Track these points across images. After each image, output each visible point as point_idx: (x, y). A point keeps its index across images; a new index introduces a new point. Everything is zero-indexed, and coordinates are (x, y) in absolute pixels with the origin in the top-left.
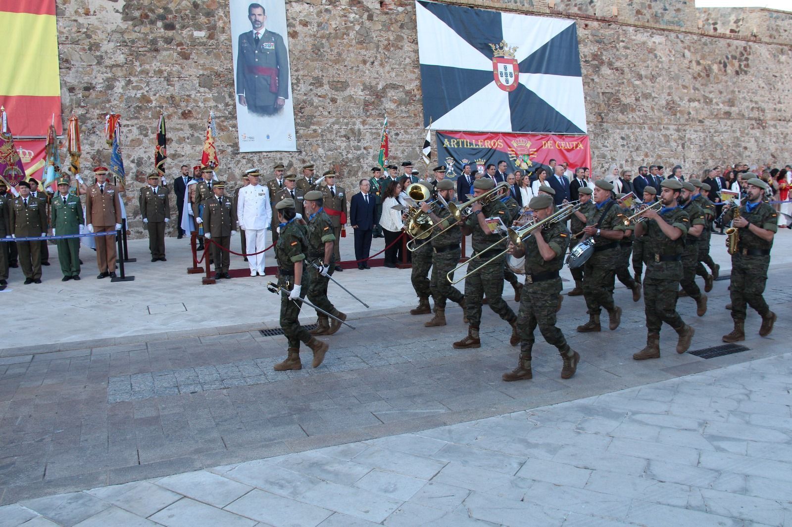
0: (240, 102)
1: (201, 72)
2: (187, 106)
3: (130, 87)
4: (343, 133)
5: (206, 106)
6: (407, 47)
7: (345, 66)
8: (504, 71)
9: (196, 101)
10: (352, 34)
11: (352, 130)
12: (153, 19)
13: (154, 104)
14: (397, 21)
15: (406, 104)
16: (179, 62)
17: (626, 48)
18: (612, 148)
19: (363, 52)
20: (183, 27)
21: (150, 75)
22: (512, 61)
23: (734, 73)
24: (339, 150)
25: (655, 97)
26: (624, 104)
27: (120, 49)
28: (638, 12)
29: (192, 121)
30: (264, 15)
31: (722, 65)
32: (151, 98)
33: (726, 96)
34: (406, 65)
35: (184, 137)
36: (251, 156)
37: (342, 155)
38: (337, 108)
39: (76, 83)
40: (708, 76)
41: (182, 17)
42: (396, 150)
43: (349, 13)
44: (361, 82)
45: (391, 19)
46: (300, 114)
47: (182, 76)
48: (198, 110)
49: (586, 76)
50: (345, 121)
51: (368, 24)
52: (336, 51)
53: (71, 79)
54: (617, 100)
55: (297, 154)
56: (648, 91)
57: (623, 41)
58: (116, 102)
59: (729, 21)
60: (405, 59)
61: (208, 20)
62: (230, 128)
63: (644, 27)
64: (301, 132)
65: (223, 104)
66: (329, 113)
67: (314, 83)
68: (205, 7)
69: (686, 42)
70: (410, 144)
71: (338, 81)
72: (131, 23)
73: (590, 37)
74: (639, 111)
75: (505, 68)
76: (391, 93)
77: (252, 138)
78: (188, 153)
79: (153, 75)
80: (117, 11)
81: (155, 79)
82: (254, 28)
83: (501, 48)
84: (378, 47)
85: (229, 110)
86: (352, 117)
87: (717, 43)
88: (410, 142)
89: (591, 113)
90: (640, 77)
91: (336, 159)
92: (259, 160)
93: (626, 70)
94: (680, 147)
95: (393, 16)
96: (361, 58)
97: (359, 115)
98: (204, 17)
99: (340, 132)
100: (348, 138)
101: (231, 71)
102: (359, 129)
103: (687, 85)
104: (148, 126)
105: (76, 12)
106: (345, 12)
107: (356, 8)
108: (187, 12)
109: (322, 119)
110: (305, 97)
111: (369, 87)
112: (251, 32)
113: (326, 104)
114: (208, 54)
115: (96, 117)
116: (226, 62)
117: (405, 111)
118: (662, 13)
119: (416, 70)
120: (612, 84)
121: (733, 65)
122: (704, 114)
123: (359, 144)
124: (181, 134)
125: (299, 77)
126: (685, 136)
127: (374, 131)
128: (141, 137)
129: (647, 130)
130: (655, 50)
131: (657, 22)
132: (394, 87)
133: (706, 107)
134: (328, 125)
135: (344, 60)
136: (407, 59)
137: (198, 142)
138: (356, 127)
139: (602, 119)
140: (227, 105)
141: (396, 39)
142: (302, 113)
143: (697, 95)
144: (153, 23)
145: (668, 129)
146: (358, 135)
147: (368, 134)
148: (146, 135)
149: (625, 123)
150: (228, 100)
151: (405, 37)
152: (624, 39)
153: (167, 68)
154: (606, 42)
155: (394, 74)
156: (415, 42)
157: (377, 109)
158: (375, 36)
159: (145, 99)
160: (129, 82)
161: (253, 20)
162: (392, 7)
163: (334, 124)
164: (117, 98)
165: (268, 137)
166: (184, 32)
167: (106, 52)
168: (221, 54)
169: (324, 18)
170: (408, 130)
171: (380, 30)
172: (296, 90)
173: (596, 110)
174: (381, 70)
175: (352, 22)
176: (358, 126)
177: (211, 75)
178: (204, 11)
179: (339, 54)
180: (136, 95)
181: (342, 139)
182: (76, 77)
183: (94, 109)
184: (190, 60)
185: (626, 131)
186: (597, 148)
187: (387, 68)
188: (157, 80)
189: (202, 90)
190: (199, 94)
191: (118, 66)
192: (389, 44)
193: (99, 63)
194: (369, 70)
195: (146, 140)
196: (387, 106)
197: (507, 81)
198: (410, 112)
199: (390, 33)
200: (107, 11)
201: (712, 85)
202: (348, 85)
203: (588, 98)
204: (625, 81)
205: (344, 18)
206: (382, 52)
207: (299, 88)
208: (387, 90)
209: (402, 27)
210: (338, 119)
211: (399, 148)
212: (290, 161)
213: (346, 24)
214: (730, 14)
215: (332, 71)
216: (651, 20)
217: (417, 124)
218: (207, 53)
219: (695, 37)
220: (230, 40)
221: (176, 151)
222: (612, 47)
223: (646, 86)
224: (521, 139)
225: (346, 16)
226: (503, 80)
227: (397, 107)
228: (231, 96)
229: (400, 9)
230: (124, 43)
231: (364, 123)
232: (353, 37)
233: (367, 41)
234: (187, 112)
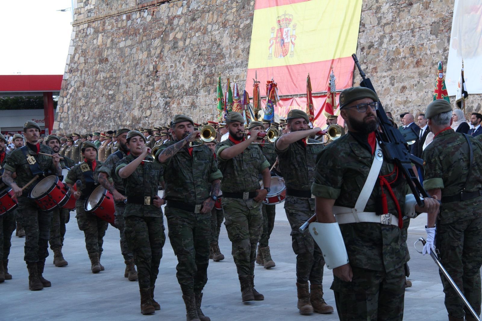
0: (453, 46)
1: (434, 20)
2: (420, 55)
3: (391, 42)
5: (432, 53)
9: (426, 49)
13: (401, 56)
16: (422, 13)
21: (403, 29)
27: (391, 8)
29: (421, 69)
32: (401, 50)
35: (414, 85)
39: (365, 43)
47: (422, 26)
48: (426, 57)
53: (363, 41)
58: (382, 57)
65: (442, 50)
77: (454, 82)
78: (414, 99)
79: (405, 29)
81: (405, 32)
85: (445, 55)
104: (395, 76)
115: (370, 71)
116: (451, 6)
124: (412, 82)
128: (391, 87)
137: (421, 88)
148: (393, 85)
153: (414, 20)
159: (397, 51)
160: (391, 38)
164: (383, 53)
167: (384, 13)
177: (440, 21)
180: (393, 48)
182: (366, 38)
184: (429, 9)
188: (407, 33)
189: (431, 37)
190: (429, 42)
191: (387, 24)
193: (379, 24)
195: (392, 89)
221: (407, 97)
228: (449, 40)
234: (419, 60)
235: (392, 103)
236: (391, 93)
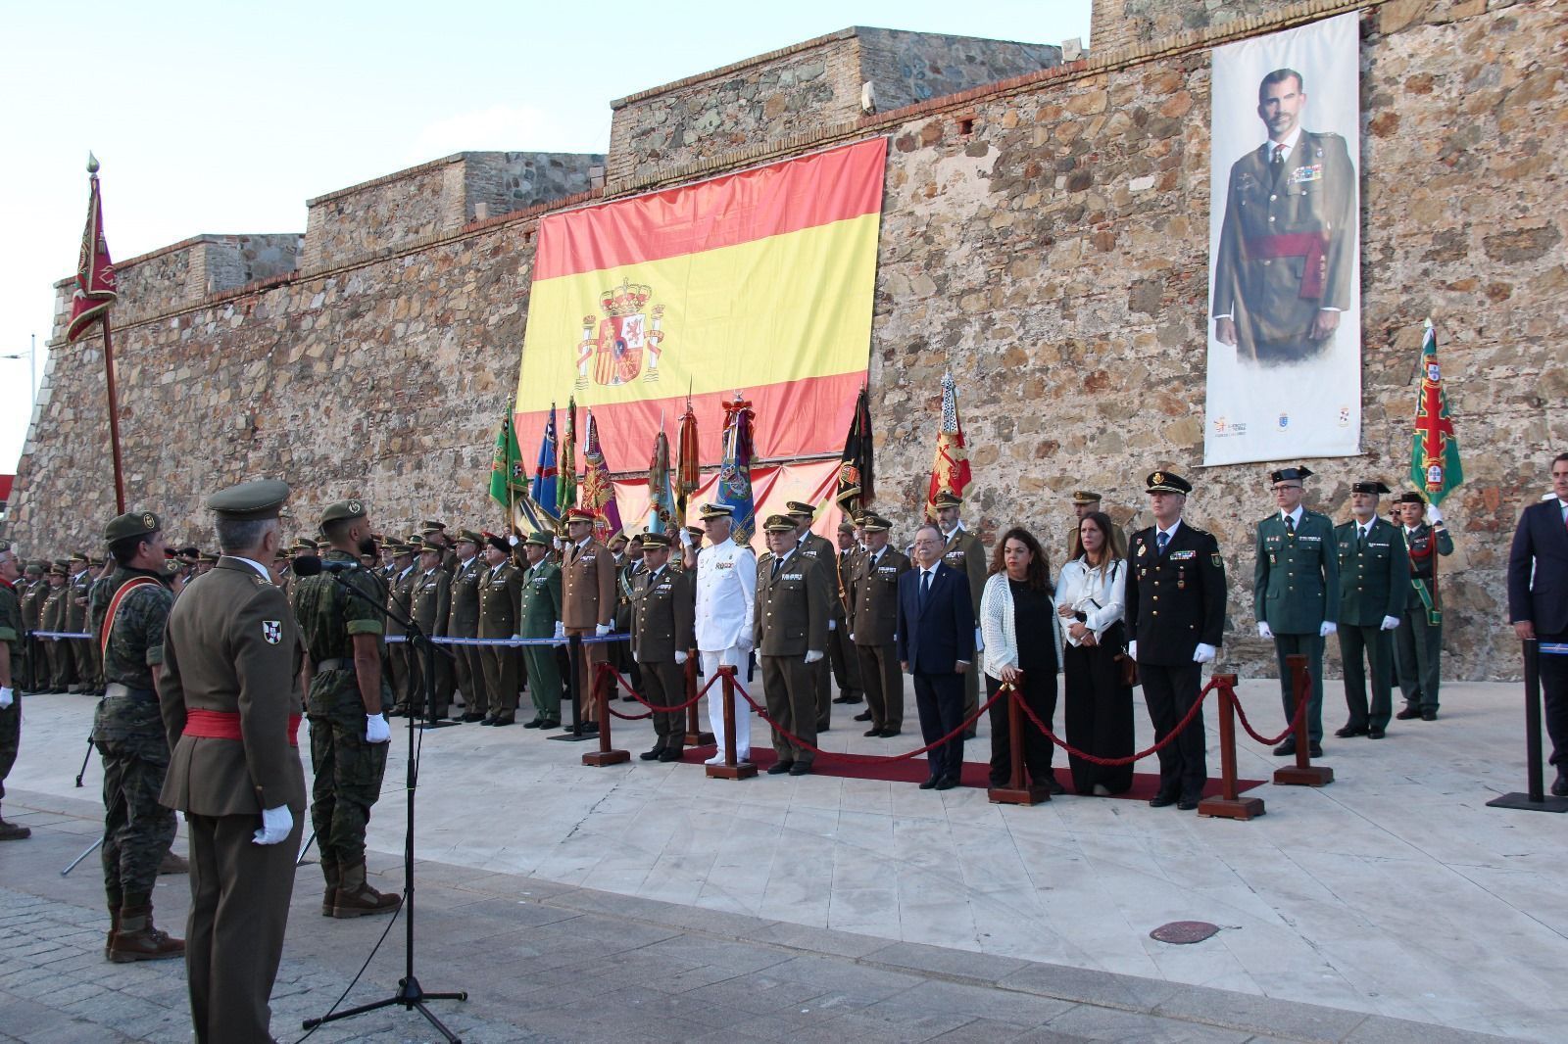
0: (1219, 337)
1: (1136, 275)
2: (1099, 362)
3: (989, 334)
4: (1521, 387)
5: (1141, 355)
7: (1551, 178)
9: (1118, 347)
12: (1048, 174)
13: (1030, 366)
16: (1091, 260)
20: (1110, 175)
21: (1029, 301)
24: (1502, 444)
27: (980, 255)
29: (1106, 397)
30: (1301, 93)
32: (1027, 352)
35: (1084, 437)
36: (1236, 473)
37: (1513, 458)
38: (1510, 313)
39: (897, 340)
41: (1107, 153)
46: (1386, 348)
47: (1095, 291)
48: (1122, 368)
50: (1535, 349)
52: (1521, 138)
53: (888, 335)
55: (1366, 461)
58: (960, 370)
61: (1165, 145)
62: (1191, 406)
64: (1384, 398)
65: (1179, 347)
66: (1480, 332)
67: (1438, 252)
68: (1160, 115)
71: (1521, 231)
72: (1004, 193)
77: (1239, 428)
78: (1088, 473)
79: (1035, 300)
80: (984, 175)
81: (1039, 307)
82: (1273, 135)
85: (1193, 360)
91: (1489, 470)
92: (1258, 483)
98: (1157, 141)
99: (1510, 386)
101: (1203, 259)
104: (1014, 416)
105: (914, 196)
108: (1120, 140)
109: (1455, 355)
110: (1404, 298)
112: (1264, 148)
113: (1474, 308)
114: (1157, 227)
115: (922, 405)
116: (1194, 240)
124: (1079, 430)
125: (1393, 243)
128: (998, 442)
134: (1473, 370)
137: (1115, 446)
140: (1189, 347)
142: (1391, 345)
144: (1048, 182)
148: (1008, 439)
150: (1193, 333)
153: (1065, 278)
159: (1016, 356)
160: (990, 322)
161: (1272, 115)
163: (1491, 363)
164: (963, 361)
165: (1283, 421)
166: (1110, 187)
167: (955, 266)
168: (1187, 222)
169: (1487, 52)
172: (1380, 280)
177: (1160, 278)
178: (1157, 127)
179: (1531, 146)
180: (998, 348)
181: (1518, 406)
182: (898, 327)
183: (921, 388)
184: (1116, 251)
188: (1042, 310)
189: (1135, 317)
190: (1127, 330)
191: (972, 291)
193: (940, 292)
195: (1006, 449)
200: (965, 181)
202: (1555, 237)
207: (1388, 274)
210: (1508, 345)
212: (1341, 484)
215: (1498, 205)
218: (1154, 226)
220: (1207, 182)
221: (1064, 470)
228: (1201, 323)
230: (990, 241)
234: (1096, 376)
235: (1008, 486)
236: (1002, 460)
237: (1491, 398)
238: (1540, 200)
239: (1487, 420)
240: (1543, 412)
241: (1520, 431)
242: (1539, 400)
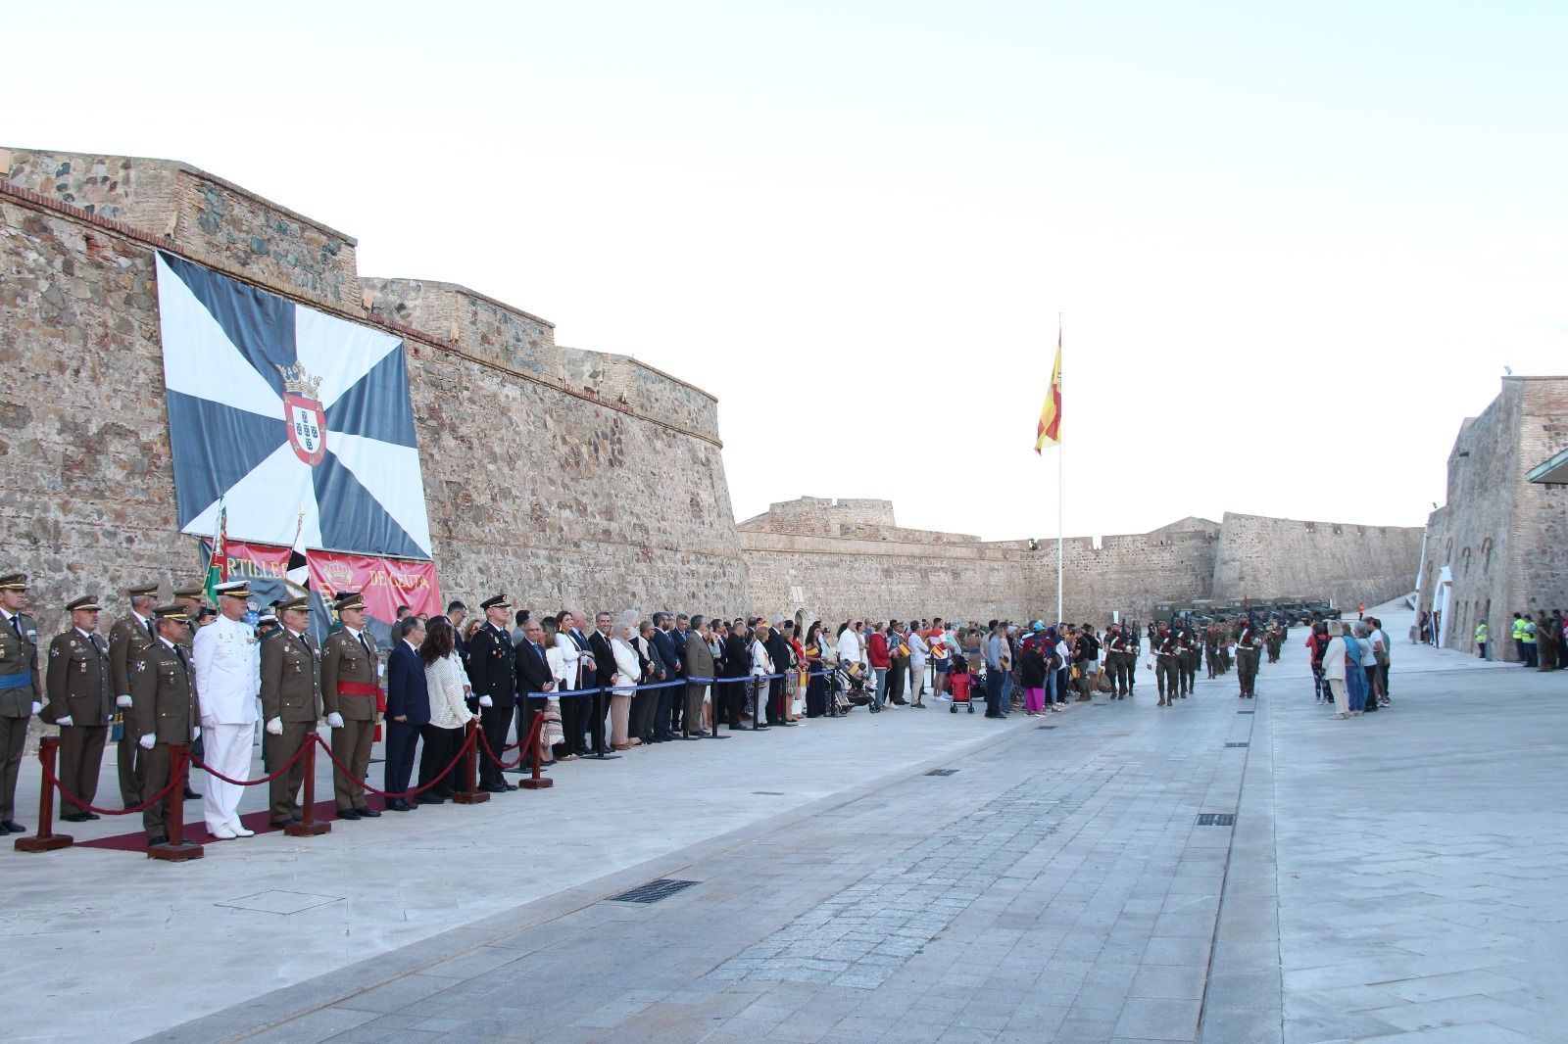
4: (23, 528)
6: (142, 348)
7: (22, 370)
8: (302, 423)
10: (34, 299)
11: (42, 522)
14: (119, 288)
15: (144, 474)
17: (472, 401)
18: (468, 589)
19: (57, 344)
22: (314, 405)
23: (608, 463)
25: (517, 497)
26: (477, 507)
28: (485, 339)
31: (592, 448)
33: (602, 502)
34: (139, 386)
38: (8, 467)
40: (578, 464)
42: (131, 575)
43: (26, 248)
44: (55, 412)
45: (107, 281)
49: (421, 447)
50: (27, 499)
51: (63, 280)
54: (468, 497)
56: (506, 485)
57: (467, 389)
59: (582, 373)
60: (137, 373)
63: (494, 367)
69: (546, 400)
70: (154, 565)
71: (9, 404)
73: (422, 373)
74: (498, 520)
75: (304, 416)
76: (115, 446)
83: (296, 376)
84: (85, 337)
86: (40, 492)
87: (583, 408)
88: (155, 559)
89: (434, 520)
90: (494, 458)
93: (475, 442)
94: (556, 590)
95: (112, 276)
96: (53, 357)
97: (54, 488)
99: (16, 525)
100: (35, 542)
102: (57, 522)
103: (554, 478)
106: (17, 243)
107: (38, 240)
111: (72, 426)
117: (143, 490)
118: (514, 346)
119: (158, 401)
120: (458, 466)
121: (605, 449)
122: (579, 531)
123: (58, 556)
126: (560, 570)
127: (86, 528)
129: (510, 557)
130: (509, 410)
131: (509, 360)
132: (121, 433)
133: (580, 519)
135: (19, 356)
136: (141, 373)
138: (51, 516)
139: (450, 532)
141: (119, 327)
143: (568, 497)
145: (536, 556)
146: (55, 533)
147: (75, 536)
149: (481, 542)
151: (136, 324)
152: (468, 385)
154: (446, 386)
155: (118, 405)
156: (155, 338)
157: (89, 479)
158: (78, 313)
162: (109, 253)
170: (150, 532)
171: (89, 301)
173: (441, 515)
174: (94, 392)
175: (31, 271)
176: (54, 515)
179: (9, 340)
181: (22, 541)
185: (485, 558)
186: (448, 587)
187: (106, 389)
192: (107, 335)
194: (70, 386)
196: (109, 475)
197: (309, 444)
198: (151, 491)
199: (106, 310)
201: (584, 481)
202: (30, 416)
203: (428, 490)
204: (475, 461)
205: (14, 258)
206: (93, 350)
208: (108, 438)
209: (128, 301)
210: (12, 492)
211: (136, 571)
213: (19, 272)
214: (583, 362)
216: (501, 355)
217: (166, 521)
219: (556, 394)
222: (453, 397)
223: (503, 475)
224: (337, 563)
225: (18, 254)
226: (302, 439)
227: (127, 476)
229: (124, 262)
231: (64, 507)
232: (36, 305)
233: (65, 321)
237: (5, 532)
238: (19, 384)
239: (6, 549)
240: (37, 549)
241: (26, 560)
242: (35, 539)
